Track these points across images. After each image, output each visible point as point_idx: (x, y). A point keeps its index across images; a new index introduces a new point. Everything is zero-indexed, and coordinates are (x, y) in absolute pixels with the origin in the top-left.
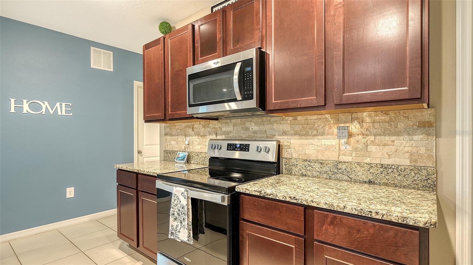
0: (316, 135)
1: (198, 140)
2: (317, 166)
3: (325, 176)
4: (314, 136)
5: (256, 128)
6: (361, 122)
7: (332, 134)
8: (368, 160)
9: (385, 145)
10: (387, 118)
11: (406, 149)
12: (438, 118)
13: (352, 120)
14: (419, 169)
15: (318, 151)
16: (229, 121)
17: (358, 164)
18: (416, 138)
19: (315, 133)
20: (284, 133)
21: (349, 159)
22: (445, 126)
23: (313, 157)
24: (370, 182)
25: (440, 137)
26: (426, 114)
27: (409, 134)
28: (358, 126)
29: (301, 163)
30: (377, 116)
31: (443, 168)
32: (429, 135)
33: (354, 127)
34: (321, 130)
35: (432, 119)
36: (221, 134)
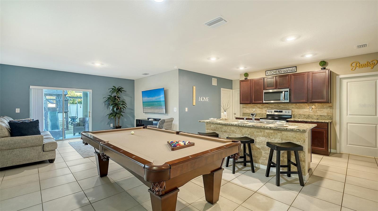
1: (259, 110)
2: (303, 116)
3: (305, 118)
5: (283, 106)
6: (315, 106)
7: (307, 108)
8: (317, 114)
9: (321, 111)
10: (321, 105)
11: (326, 112)
12: (333, 105)
13: (313, 105)
14: (329, 116)
15: (303, 112)
17: (314, 115)
18: (328, 109)
19: (302, 108)
20: (293, 108)
21: (312, 114)
22: (334, 107)
23: (302, 114)
24: (317, 119)
25: (333, 109)
26: (330, 105)
27: (326, 108)
28: (314, 106)
30: (319, 104)
31: (334, 115)
32: (331, 109)
33: (313, 107)
34: (304, 107)
35: (332, 105)
36: (269, 108)
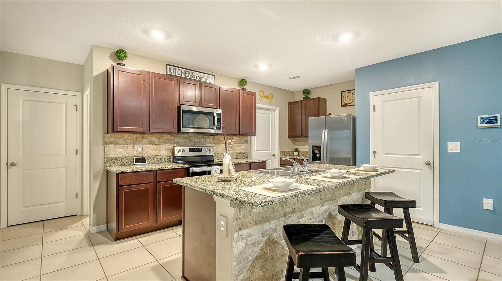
0: (222, 144)
4: (221, 144)
5: (197, 140)
11: (243, 148)
13: (232, 139)
16: (179, 136)
21: (231, 152)
23: (221, 152)
27: (243, 143)
29: (217, 155)
32: (247, 144)
35: (247, 140)
